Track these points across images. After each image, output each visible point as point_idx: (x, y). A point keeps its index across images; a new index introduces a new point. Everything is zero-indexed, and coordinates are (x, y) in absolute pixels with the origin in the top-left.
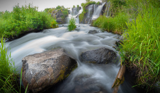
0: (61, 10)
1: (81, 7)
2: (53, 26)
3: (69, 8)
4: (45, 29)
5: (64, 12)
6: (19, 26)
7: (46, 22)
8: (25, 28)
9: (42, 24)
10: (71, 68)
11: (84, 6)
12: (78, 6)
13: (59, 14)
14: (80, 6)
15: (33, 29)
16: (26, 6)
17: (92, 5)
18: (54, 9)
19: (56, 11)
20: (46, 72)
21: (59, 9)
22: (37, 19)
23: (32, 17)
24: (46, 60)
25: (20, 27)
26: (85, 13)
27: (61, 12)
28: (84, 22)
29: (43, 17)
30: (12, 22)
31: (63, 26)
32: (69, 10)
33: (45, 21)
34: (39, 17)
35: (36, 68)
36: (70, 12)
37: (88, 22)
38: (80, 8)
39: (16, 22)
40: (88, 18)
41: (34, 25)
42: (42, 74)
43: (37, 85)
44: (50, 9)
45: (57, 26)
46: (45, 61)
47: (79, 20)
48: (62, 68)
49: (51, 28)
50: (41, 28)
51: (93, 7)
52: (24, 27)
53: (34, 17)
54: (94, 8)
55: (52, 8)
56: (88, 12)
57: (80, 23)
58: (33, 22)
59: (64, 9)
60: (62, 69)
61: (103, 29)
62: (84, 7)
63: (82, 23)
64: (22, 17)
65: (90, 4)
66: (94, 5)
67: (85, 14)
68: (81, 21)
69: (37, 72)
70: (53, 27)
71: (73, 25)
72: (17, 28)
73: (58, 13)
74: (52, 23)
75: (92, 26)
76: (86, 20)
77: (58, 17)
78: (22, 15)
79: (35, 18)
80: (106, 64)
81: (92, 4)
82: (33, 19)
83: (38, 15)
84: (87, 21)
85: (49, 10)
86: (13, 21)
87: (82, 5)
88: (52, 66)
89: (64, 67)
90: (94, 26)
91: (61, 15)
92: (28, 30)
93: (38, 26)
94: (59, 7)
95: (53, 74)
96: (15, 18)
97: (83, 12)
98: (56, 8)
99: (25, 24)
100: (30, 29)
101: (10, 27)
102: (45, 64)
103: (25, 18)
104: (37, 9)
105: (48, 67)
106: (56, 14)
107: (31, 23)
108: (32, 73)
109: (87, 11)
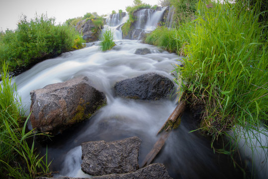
0: (91, 20)
1: (127, 12)
2: (77, 46)
3: (106, 16)
4: (64, 52)
5: (97, 21)
6: (27, 51)
7: (67, 40)
8: (36, 52)
9: (60, 45)
10: (95, 105)
11: (130, 10)
12: (120, 11)
13: (88, 26)
14: (124, 11)
15: (48, 53)
16: (37, 19)
17: (145, 10)
18: (80, 18)
19: (84, 22)
20: (56, 105)
21: (88, 18)
22: (52, 38)
23: (45, 35)
24: (58, 89)
25: (29, 52)
26: (132, 21)
27: (91, 22)
28: (131, 36)
29: (61, 33)
30: (18, 46)
31: (94, 44)
32: (105, 17)
33: (65, 39)
34: (56, 34)
35: (44, 99)
36: (106, 21)
37: (138, 36)
38: (124, 15)
39: (22, 45)
40: (138, 30)
41: (49, 47)
42: (51, 107)
43: (47, 121)
44: (75, 19)
45: (83, 45)
46: (56, 90)
47: (122, 33)
48: (80, 102)
49: (75, 49)
50: (59, 52)
51: (146, 13)
52: (34, 51)
53: (48, 35)
54: (147, 15)
55: (78, 18)
56: (137, 21)
57: (123, 38)
58: (47, 42)
59: (97, 17)
60: (81, 104)
61: (162, 48)
62: (131, 12)
63: (128, 39)
64: (32, 36)
65: (141, 8)
66: (147, 10)
67: (133, 24)
68: (125, 34)
69: (45, 104)
70: (77, 48)
71: (109, 41)
72: (24, 54)
73: (86, 25)
74: (76, 42)
75: (143, 42)
76: (134, 33)
77: (86, 30)
78: (31, 33)
79: (50, 35)
80: (156, 100)
81: (144, 8)
82: (47, 38)
83: (55, 30)
84: (137, 34)
85: (73, 21)
86: (19, 44)
87: (128, 9)
88: (65, 98)
89: (83, 101)
90: (147, 43)
91: (91, 27)
92: (40, 55)
93: (54, 48)
94: (88, 16)
95: (66, 110)
96: (21, 40)
97: (128, 21)
98: (83, 16)
99: (36, 46)
100: (43, 53)
101: (15, 53)
102: (56, 94)
103: (35, 38)
104: (52, 23)
105: (60, 98)
106: (83, 27)
107: (44, 44)
108: (39, 105)
109: (137, 18)
